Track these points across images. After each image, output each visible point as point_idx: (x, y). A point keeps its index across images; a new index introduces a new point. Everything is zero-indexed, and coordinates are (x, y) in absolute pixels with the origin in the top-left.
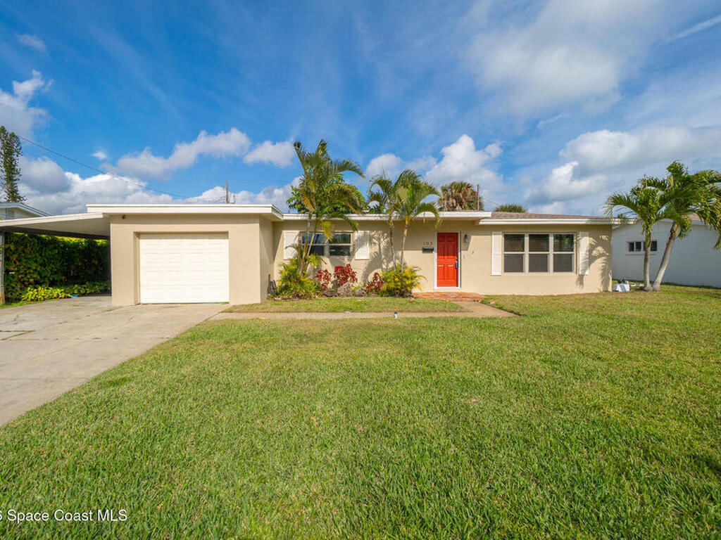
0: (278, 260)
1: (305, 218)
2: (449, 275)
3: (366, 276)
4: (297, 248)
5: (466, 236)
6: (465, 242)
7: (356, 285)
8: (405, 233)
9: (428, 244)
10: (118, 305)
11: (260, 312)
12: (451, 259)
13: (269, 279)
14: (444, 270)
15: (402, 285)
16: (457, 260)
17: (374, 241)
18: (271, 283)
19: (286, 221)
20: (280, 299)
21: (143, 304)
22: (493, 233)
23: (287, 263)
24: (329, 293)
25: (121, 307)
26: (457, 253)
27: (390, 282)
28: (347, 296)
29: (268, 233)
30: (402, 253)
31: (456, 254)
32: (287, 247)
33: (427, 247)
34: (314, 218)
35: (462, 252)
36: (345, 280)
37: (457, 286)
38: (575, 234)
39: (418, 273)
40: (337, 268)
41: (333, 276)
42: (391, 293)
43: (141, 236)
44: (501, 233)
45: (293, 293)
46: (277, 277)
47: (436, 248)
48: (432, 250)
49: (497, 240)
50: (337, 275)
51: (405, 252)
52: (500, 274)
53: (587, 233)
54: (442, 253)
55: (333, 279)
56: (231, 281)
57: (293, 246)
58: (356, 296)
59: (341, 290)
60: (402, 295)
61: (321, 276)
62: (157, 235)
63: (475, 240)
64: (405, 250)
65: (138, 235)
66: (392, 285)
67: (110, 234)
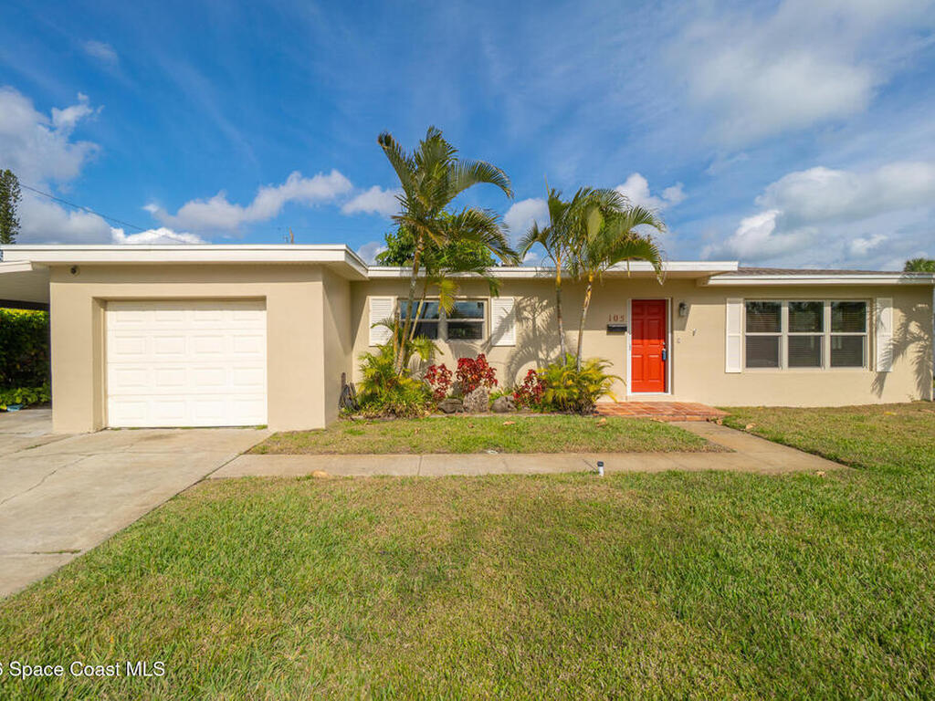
0: (359, 347)
1: (405, 274)
2: (652, 373)
3: (512, 375)
4: (392, 327)
5: (682, 306)
6: (680, 315)
7: (494, 390)
8: (587, 299)
9: (616, 318)
10: (64, 432)
11: (320, 453)
12: (653, 345)
13: (343, 381)
14: (643, 363)
15: (581, 393)
16: (666, 347)
17: (526, 314)
18: (347, 389)
19: (373, 280)
20: (361, 417)
21: (112, 429)
23: (375, 352)
24: (449, 406)
25: (69, 436)
26: (665, 335)
27: (559, 387)
28: (481, 411)
29: (342, 300)
30: (580, 335)
31: (663, 337)
32: (374, 325)
34: (422, 273)
35: (675, 332)
36: (477, 382)
37: (665, 390)
38: (868, 303)
39: (605, 372)
40: (462, 362)
41: (455, 376)
42: (559, 406)
43: (109, 304)
44: (742, 299)
45: (385, 407)
46: (357, 378)
47: (629, 328)
48: (622, 330)
49: (735, 312)
50: (461, 373)
51: (585, 333)
52: (739, 370)
53: (891, 300)
54: (639, 335)
55: (454, 379)
56: (270, 388)
57: (385, 323)
58: (496, 411)
59: (469, 400)
60: (579, 410)
61: (434, 375)
62: (139, 303)
63: (698, 312)
64: (585, 329)
65: (104, 303)
66: (563, 394)
67: (49, 300)
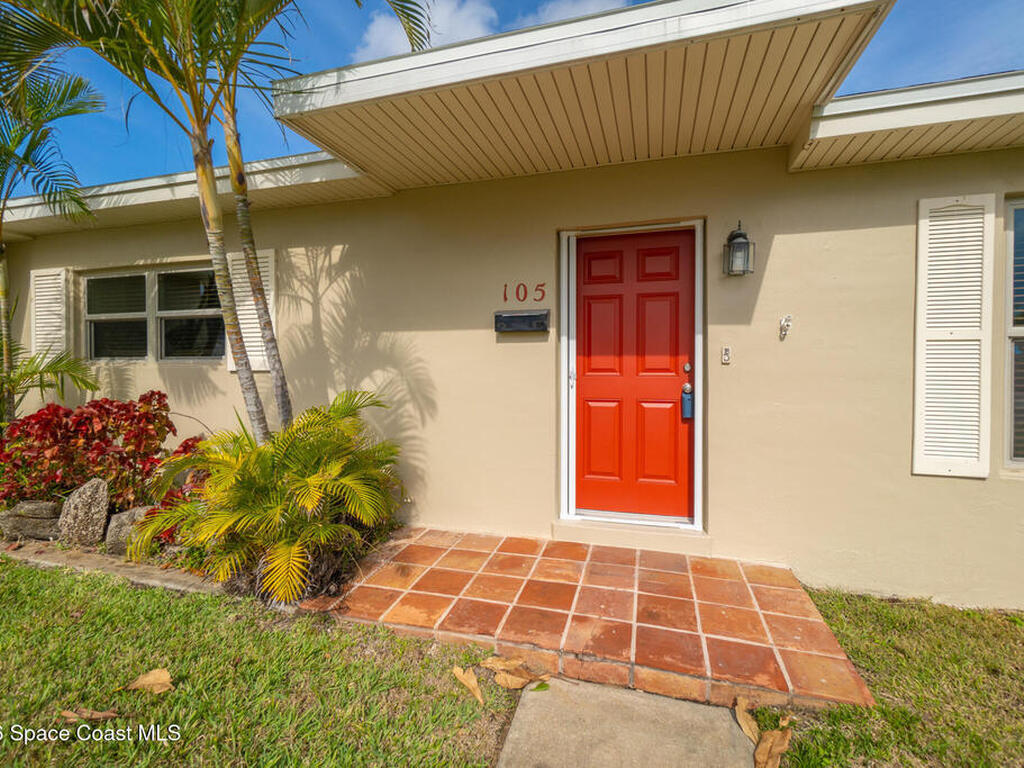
5: (737, 239)
6: (729, 273)
9: (522, 292)
16: (692, 378)
22: (925, 204)
26: (691, 341)
31: (680, 343)
33: (514, 307)
35: (711, 328)
37: (691, 514)
44: (989, 200)
47: (567, 314)
48: (549, 322)
52: (982, 468)
54: (606, 342)
